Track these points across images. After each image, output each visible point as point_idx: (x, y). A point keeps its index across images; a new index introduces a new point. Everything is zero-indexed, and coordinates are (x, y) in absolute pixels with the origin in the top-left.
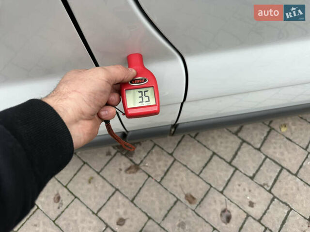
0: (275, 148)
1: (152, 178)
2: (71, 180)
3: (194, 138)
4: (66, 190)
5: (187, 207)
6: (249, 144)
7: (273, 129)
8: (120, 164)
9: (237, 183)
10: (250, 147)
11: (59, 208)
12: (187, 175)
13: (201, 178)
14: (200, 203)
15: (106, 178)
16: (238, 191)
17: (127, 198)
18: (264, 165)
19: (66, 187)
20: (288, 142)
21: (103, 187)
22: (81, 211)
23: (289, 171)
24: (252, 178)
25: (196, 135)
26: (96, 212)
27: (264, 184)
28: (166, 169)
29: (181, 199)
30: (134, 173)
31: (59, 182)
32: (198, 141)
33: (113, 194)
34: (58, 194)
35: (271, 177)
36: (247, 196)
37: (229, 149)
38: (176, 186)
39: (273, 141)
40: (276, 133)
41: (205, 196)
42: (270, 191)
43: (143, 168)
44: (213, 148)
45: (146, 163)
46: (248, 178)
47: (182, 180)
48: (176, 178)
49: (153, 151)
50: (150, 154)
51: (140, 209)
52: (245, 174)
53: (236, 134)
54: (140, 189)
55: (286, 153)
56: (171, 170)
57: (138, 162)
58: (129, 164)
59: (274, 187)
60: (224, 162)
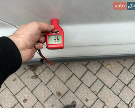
0: (103, 75)
1: (43, 82)
3: (66, 66)
5: (57, 98)
6: (90, 71)
7: (104, 66)
8: (29, 74)
9: (82, 89)
10: (91, 73)
12: (60, 82)
13: (66, 85)
14: (63, 97)
15: (22, 80)
16: (82, 93)
17: (30, 90)
18: (96, 82)
20: (109, 72)
21: (20, 84)
22: (8, 94)
23: (107, 86)
24: (89, 88)
25: (67, 64)
26: (14, 95)
27: (95, 91)
28: (50, 79)
29: (55, 94)
30: (35, 79)
33: (24, 87)
35: (98, 88)
36: (85, 96)
37: (81, 73)
38: (53, 87)
39: (102, 71)
40: (104, 68)
41: (66, 94)
42: (97, 95)
43: (39, 77)
44: (73, 71)
45: (41, 75)
47: (57, 85)
48: (54, 83)
49: (46, 70)
50: (44, 71)
51: (35, 96)
52: (86, 85)
53: (85, 66)
54: (36, 87)
55: (107, 78)
56: (52, 79)
57: (37, 74)
58: (33, 75)
59: (99, 93)
60: (77, 78)
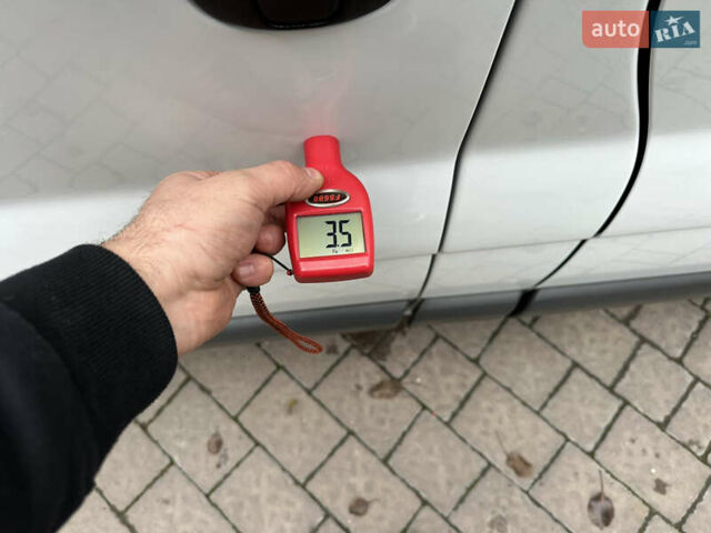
1: (431, 412)
2: (247, 404)
3: (530, 326)
4: (235, 427)
5: (511, 483)
6: (655, 346)
8: (357, 376)
9: (628, 434)
10: (659, 354)
11: (219, 466)
12: (513, 410)
13: (545, 420)
14: (540, 476)
15: (327, 405)
16: (630, 453)
17: (373, 452)
18: (690, 398)
19: (236, 419)
21: (320, 423)
22: (269, 477)
24: (663, 426)
25: (534, 321)
26: (302, 481)
27: (691, 442)
28: (462, 395)
29: (498, 466)
30: (389, 396)
31: (221, 407)
32: (540, 335)
33: (342, 442)
34: (216, 435)
35: (705, 426)
36: (650, 466)
37: (609, 357)
38: (485, 433)
41: (553, 460)
42: (704, 459)
43: (410, 388)
44: (572, 351)
45: (416, 377)
46: (654, 426)
47: (500, 421)
48: (488, 415)
49: (434, 350)
50: (425, 357)
51: (403, 481)
52: (646, 417)
53: (626, 322)
54: (404, 434)
56: (475, 395)
57: (398, 373)
58: (378, 378)
60: (597, 385)
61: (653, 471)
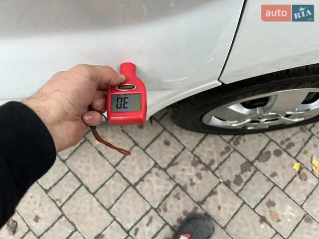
0: (82, 162)
7: (88, 141)
9: (31, 194)
16: (29, 203)
18: (64, 179)
20: (99, 156)
23: (87, 189)
24: (46, 191)
27: (57, 200)
35: (67, 193)
36: (35, 209)
39: (83, 153)
40: (89, 145)
42: (60, 208)
46: (43, 191)
52: (41, 186)
55: (92, 168)
59: (66, 203)
61: (36, 211)
